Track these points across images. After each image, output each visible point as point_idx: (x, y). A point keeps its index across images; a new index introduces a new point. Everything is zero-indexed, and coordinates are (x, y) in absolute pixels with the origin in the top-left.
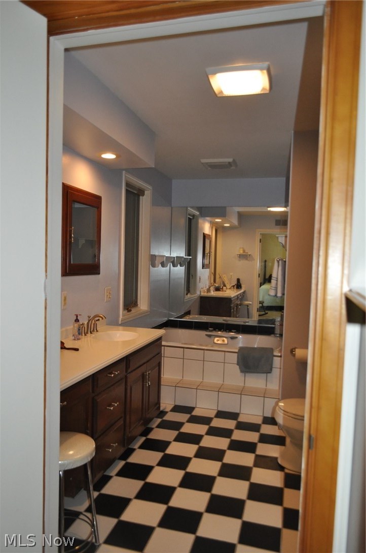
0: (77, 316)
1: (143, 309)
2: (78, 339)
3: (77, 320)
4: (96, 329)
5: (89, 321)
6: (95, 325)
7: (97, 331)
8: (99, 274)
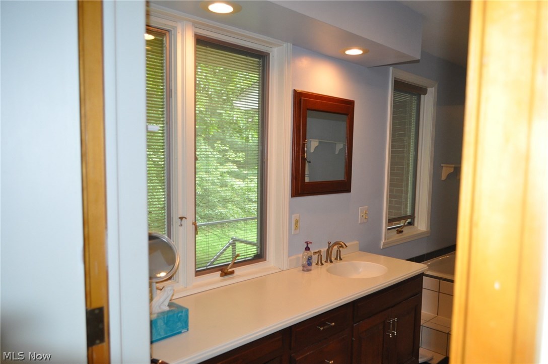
0: (307, 244)
1: (421, 229)
2: (309, 270)
3: (307, 249)
4: (340, 258)
5: (329, 248)
6: (339, 252)
7: (341, 259)
8: (350, 192)
